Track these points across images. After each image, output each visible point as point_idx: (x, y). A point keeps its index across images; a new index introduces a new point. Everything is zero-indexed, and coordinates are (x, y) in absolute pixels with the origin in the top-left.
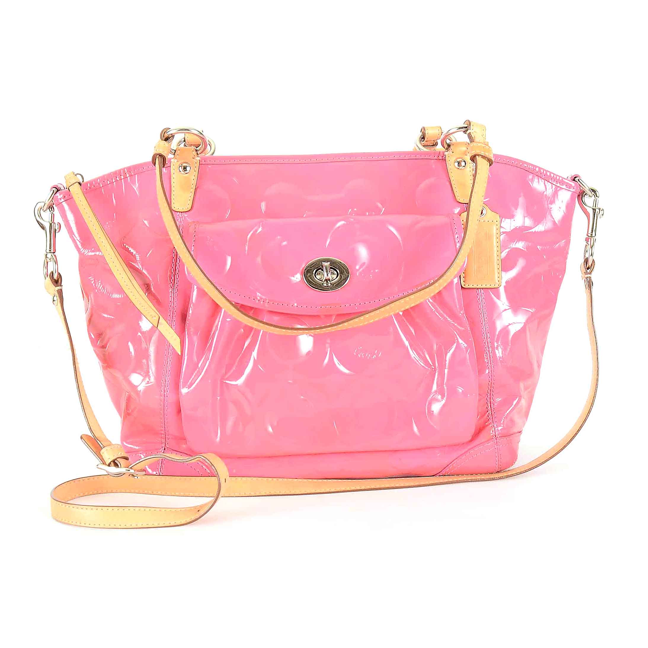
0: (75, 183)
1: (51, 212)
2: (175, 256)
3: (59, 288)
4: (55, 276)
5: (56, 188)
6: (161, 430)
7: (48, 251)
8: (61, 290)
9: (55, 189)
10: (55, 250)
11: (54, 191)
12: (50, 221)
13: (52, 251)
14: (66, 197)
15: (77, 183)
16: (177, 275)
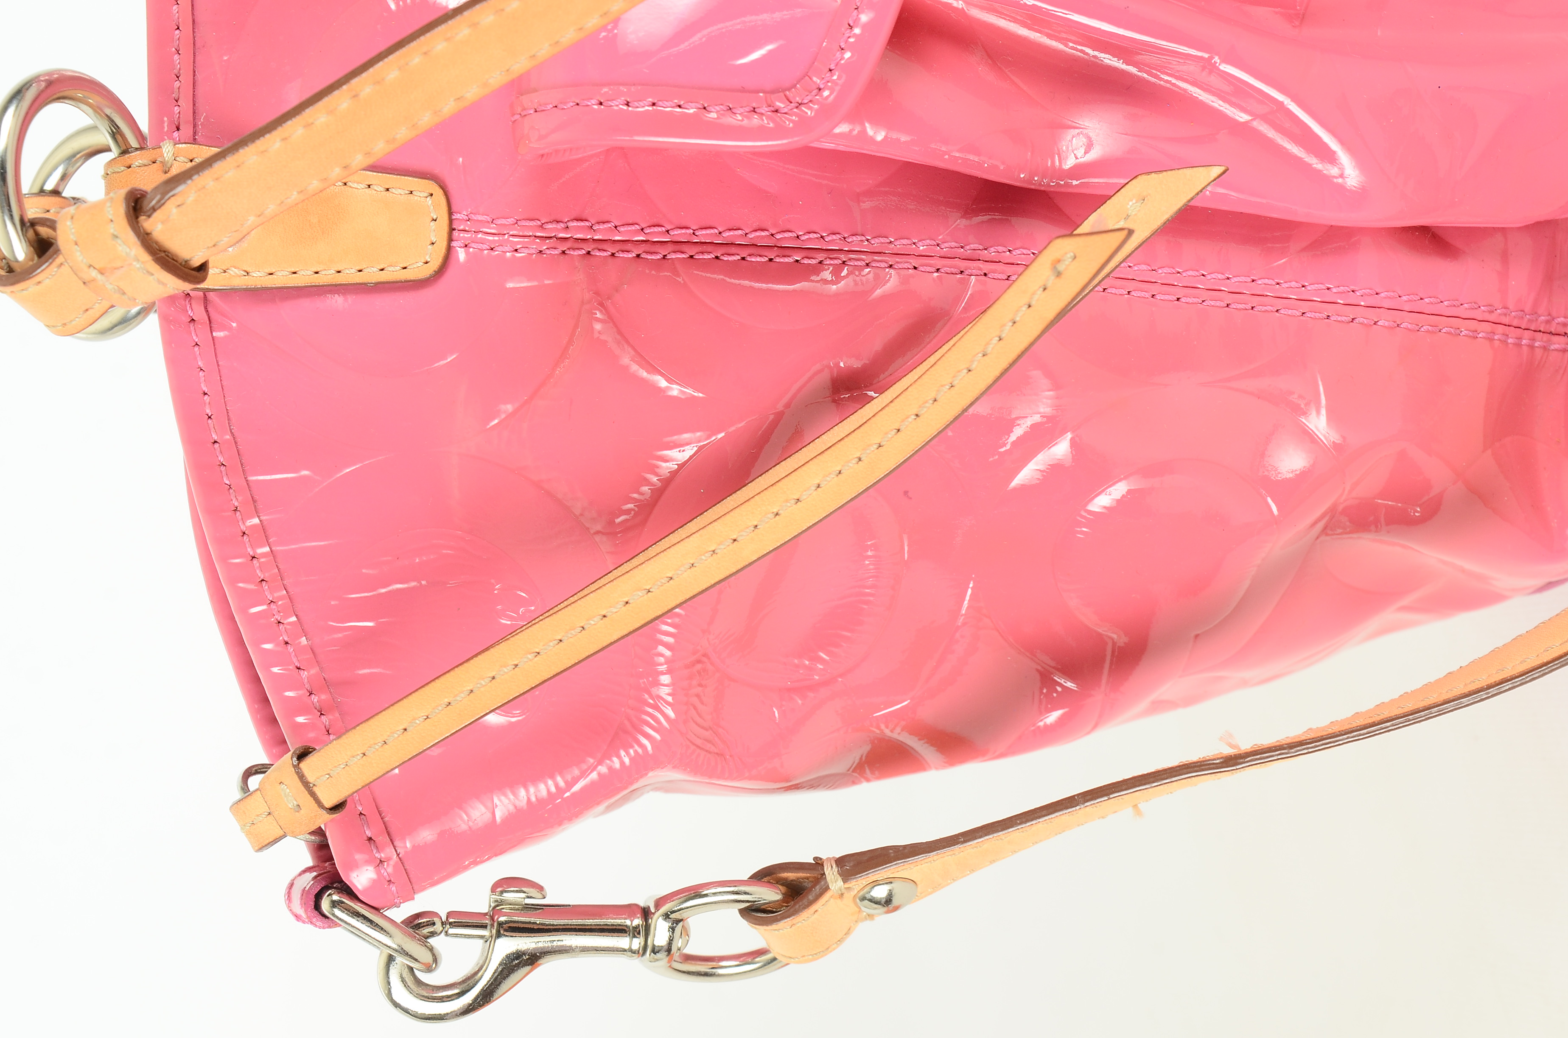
0: (302, 777)
1: (438, 927)
2: (683, 253)
3: (831, 874)
4: (769, 895)
5: (318, 897)
6: (1518, 345)
7: (637, 943)
8: (840, 862)
9: (325, 905)
10: (629, 909)
11: (334, 904)
12: (485, 933)
13: (638, 922)
14: (369, 833)
15: (302, 765)
16: (779, 236)
